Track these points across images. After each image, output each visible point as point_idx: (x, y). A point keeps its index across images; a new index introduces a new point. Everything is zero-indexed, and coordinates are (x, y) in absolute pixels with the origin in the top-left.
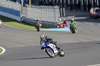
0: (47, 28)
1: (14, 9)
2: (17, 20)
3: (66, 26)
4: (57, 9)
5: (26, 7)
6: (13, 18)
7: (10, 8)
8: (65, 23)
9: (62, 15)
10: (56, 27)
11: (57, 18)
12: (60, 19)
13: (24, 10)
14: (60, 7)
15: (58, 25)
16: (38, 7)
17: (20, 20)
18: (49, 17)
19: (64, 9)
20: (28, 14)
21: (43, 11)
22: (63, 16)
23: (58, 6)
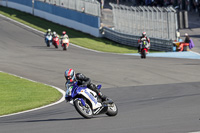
1: (86, 12)
2: (92, 34)
3: (191, 47)
4: (172, 14)
5: (111, 8)
6: (84, 31)
7: (78, 9)
8: (187, 41)
9: (182, 26)
10: (171, 50)
11: (172, 31)
12: (178, 34)
13: (105, 15)
14: (178, 10)
15: (174, 45)
16: (135, 8)
17: (97, 35)
18: (156, 30)
19: (186, 13)
20: (115, 22)
21: (144, 17)
22: (184, 28)
23: (174, 7)
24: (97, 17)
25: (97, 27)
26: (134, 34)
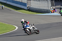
0: (43, 13)
1: (23, 2)
2: (25, 9)
4: (49, 2)
5: (30, 0)
6: (22, 8)
7: (20, 1)
10: (49, 13)
11: (49, 7)
12: (51, 8)
13: (29, 3)
15: (50, 11)
17: (26, 9)
18: (44, 7)
19: (54, 1)
21: (41, 3)
22: (53, 6)
24: (26, 3)
25: (26, 6)
26: (38, 8)
